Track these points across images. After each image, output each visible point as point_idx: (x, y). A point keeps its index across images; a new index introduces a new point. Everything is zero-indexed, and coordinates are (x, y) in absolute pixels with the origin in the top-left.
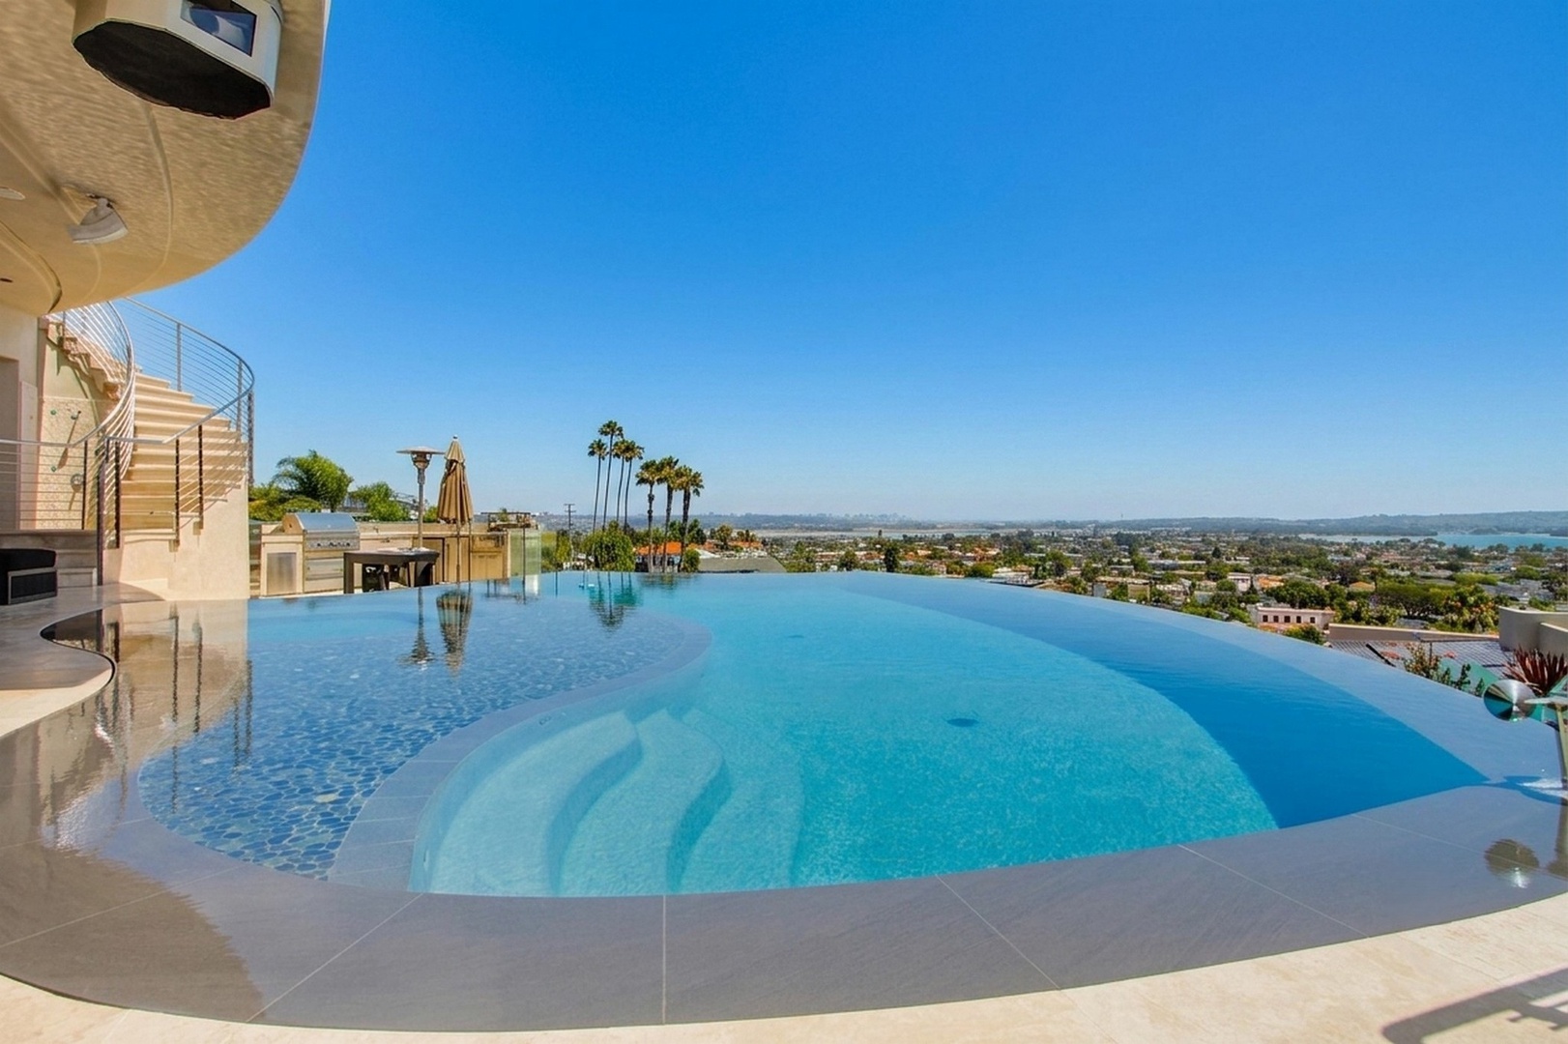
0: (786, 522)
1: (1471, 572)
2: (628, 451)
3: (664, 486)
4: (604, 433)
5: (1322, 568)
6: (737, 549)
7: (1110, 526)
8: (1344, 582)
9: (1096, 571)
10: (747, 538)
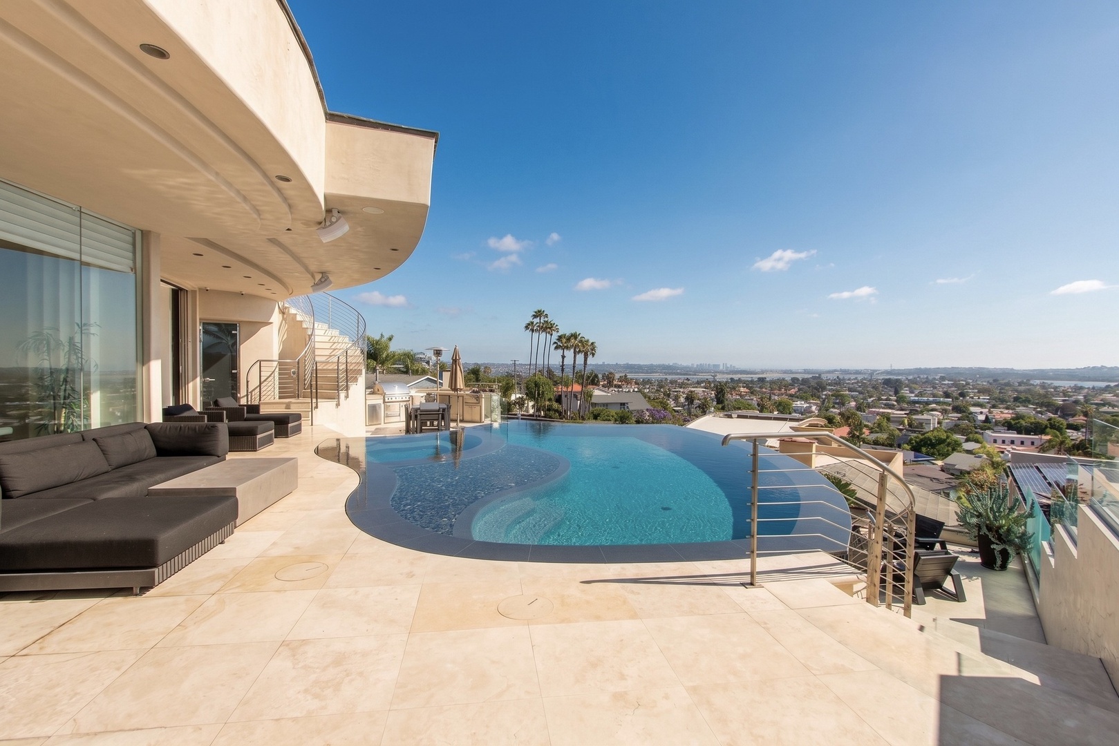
3: (571, 351)
4: (535, 316)
6: (618, 387)
7: (882, 373)
8: (1064, 415)
10: (625, 380)
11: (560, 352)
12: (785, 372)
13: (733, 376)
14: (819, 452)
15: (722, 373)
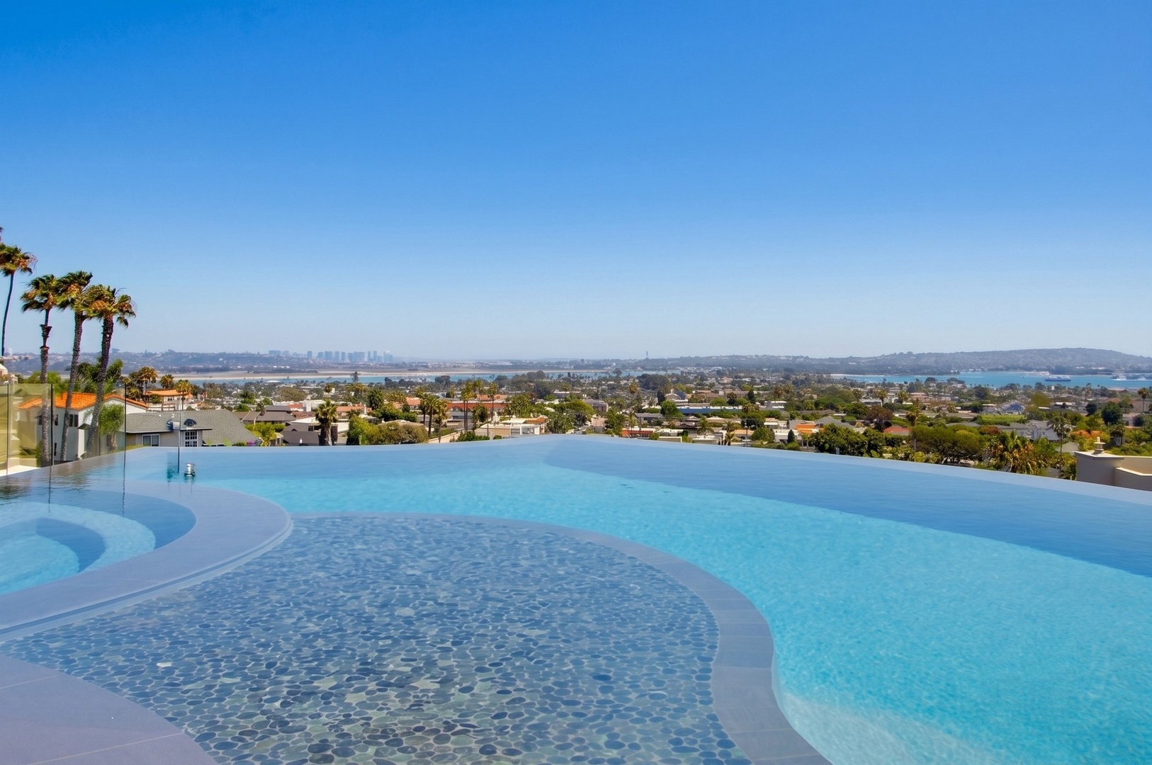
0: (224, 363)
1: (992, 412)
2: (7, 258)
3: (69, 313)
5: (857, 413)
6: (156, 400)
7: (634, 366)
8: (879, 427)
9: (621, 419)
12: (482, 366)
15: (367, 368)
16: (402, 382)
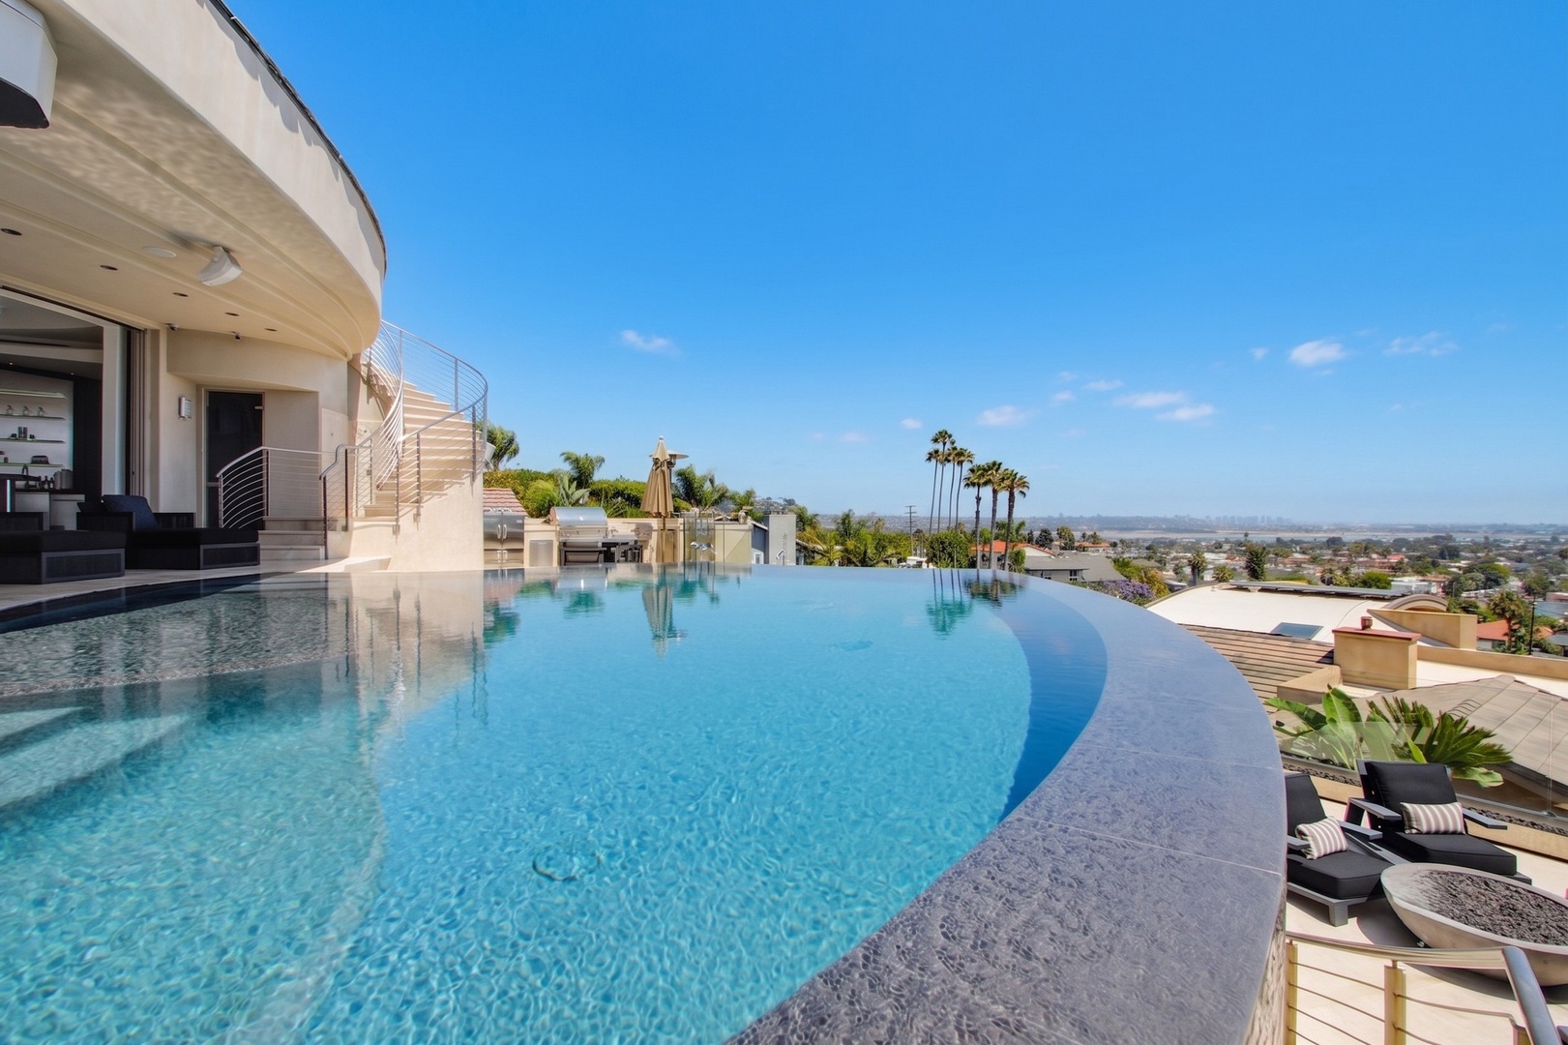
2: (960, 456)
3: (990, 488)
4: (936, 440)
10: (1095, 540)
11: (973, 491)
13: (1280, 535)
14: (1423, 656)
16: (1292, 541)
